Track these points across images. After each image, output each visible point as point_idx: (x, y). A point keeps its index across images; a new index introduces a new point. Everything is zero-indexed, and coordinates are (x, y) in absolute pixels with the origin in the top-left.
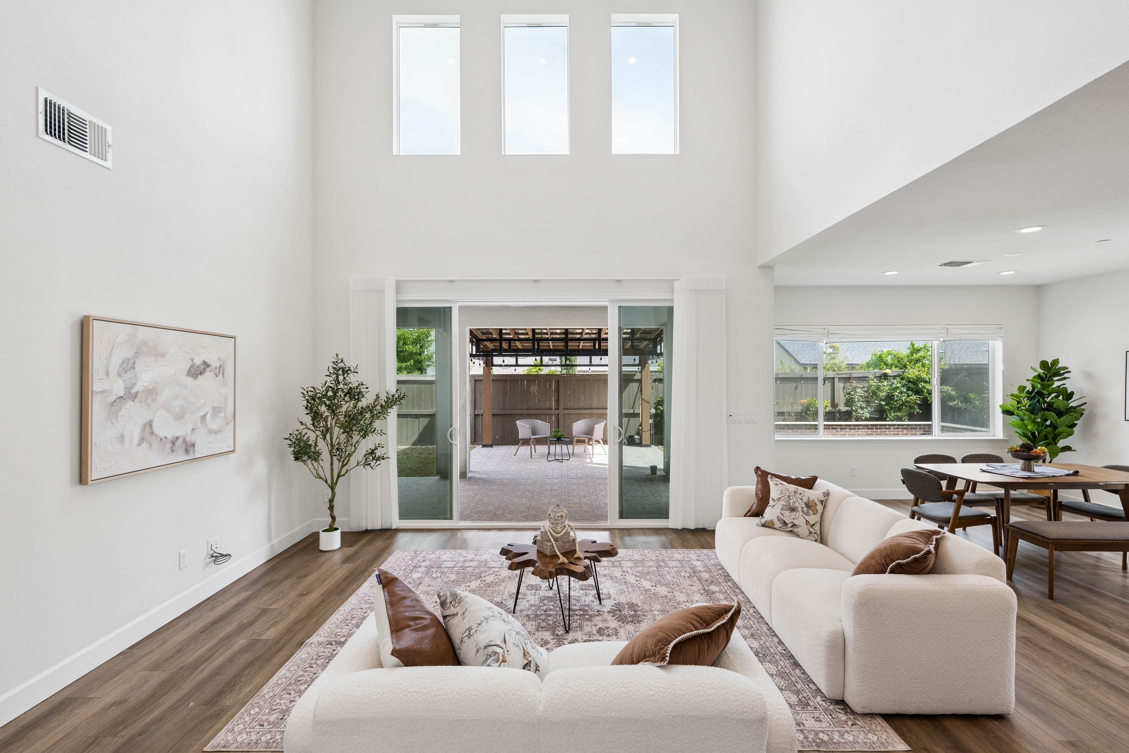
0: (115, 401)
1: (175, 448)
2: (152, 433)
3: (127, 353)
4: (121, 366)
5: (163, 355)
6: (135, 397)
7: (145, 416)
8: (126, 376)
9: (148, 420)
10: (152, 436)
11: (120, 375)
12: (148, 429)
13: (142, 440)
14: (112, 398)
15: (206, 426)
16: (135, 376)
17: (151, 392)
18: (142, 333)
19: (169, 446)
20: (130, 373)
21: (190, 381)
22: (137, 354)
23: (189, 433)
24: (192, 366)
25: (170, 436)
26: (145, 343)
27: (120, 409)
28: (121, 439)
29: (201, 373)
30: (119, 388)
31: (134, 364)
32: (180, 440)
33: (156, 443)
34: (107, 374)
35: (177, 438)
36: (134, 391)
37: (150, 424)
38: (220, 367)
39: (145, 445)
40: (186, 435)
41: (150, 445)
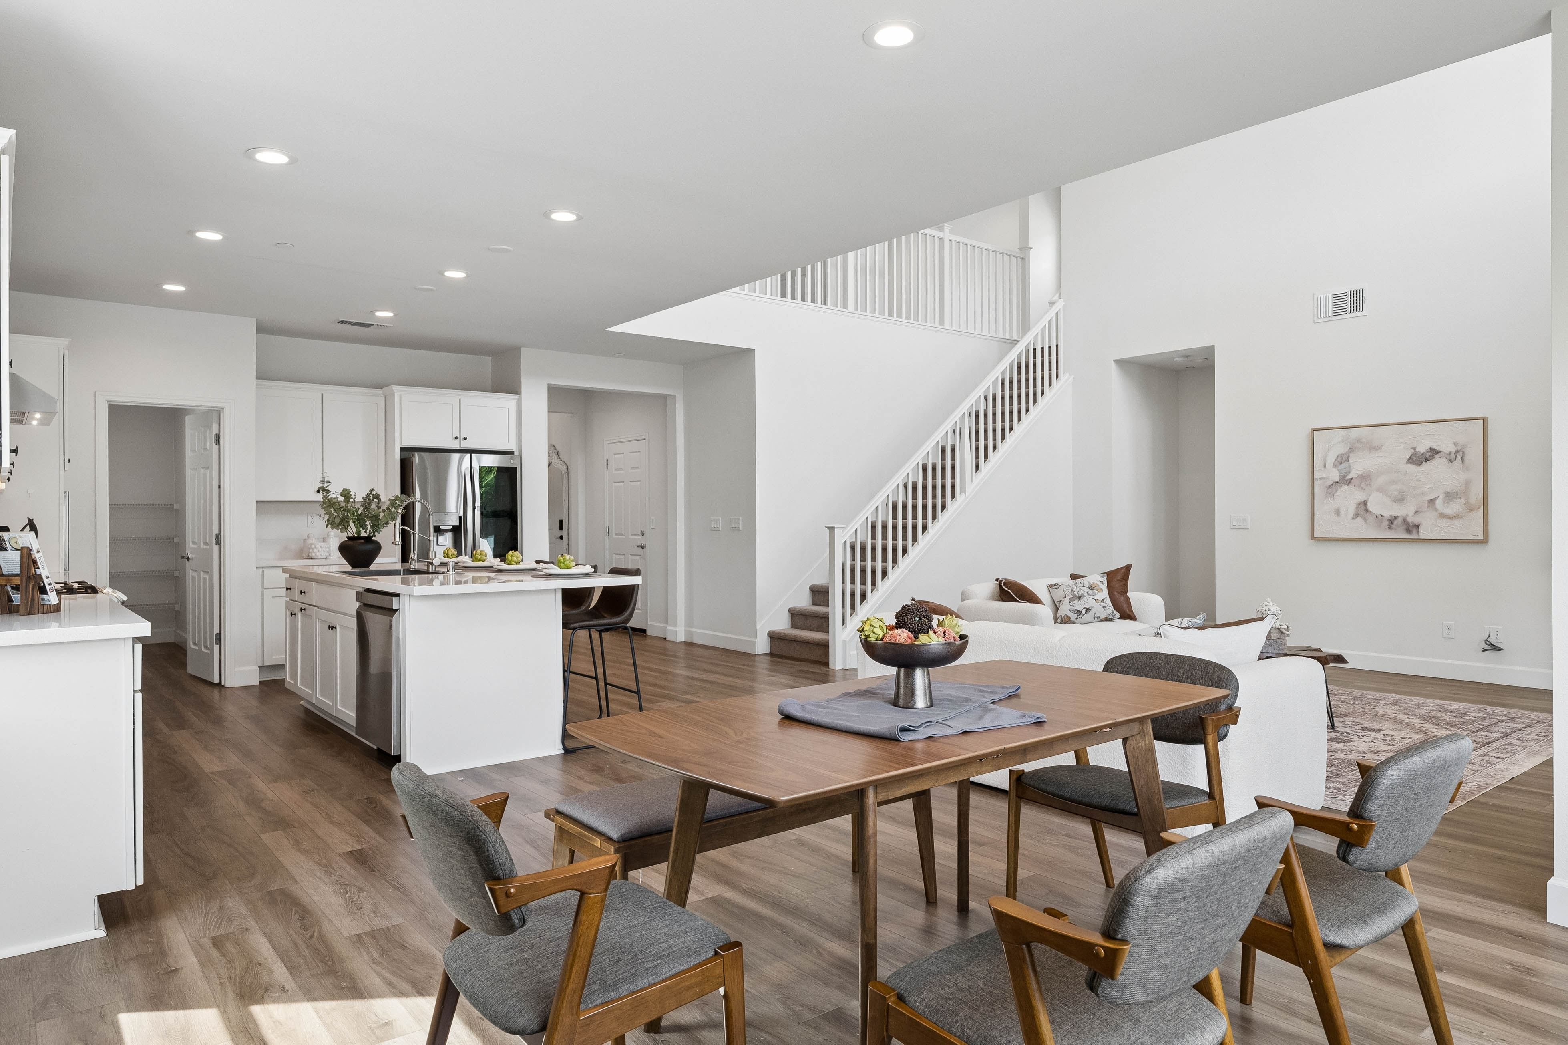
0: (1331, 485)
1: (1393, 526)
2: (1367, 511)
3: (1342, 449)
4: (1335, 460)
5: (1378, 448)
6: (1350, 483)
7: (1360, 496)
8: (1340, 467)
9: (1363, 500)
10: (1366, 513)
11: (1335, 466)
12: (1362, 507)
13: (1356, 516)
14: (1330, 483)
15: (1436, 510)
16: (1350, 466)
17: (1365, 478)
18: (1355, 433)
19: (1386, 523)
20: (1344, 465)
21: (1412, 468)
22: (1351, 450)
23: (1411, 514)
24: (1414, 454)
25: (1387, 514)
26: (1358, 440)
27: (1336, 491)
28: (1338, 512)
29: (1427, 460)
30: (1335, 475)
31: (1348, 457)
32: (1400, 520)
33: (1371, 519)
34: (1325, 466)
35: (1396, 518)
36: (1349, 477)
37: (1365, 503)
38: (1457, 452)
39: (1359, 519)
40: (1407, 516)
41: (1365, 520)
